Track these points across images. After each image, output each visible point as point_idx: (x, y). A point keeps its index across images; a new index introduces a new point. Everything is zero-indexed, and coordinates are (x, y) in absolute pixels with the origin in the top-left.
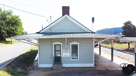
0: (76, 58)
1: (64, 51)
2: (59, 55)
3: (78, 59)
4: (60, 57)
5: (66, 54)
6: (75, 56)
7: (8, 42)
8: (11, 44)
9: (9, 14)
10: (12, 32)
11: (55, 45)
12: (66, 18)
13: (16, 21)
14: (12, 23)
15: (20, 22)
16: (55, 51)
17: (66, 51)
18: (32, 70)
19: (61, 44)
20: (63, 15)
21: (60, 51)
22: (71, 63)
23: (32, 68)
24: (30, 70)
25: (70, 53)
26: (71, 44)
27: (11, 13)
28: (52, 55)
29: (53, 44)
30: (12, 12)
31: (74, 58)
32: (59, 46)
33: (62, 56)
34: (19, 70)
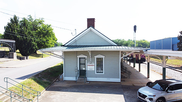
0: (101, 72)
1: (89, 65)
2: (84, 69)
3: (103, 74)
4: (85, 71)
5: (91, 67)
6: (100, 70)
7: (38, 56)
8: (42, 57)
9: (40, 23)
10: (43, 44)
11: (80, 58)
12: (91, 30)
13: (48, 31)
14: (43, 33)
15: (52, 32)
16: (80, 64)
17: (91, 65)
18: (57, 82)
19: (86, 57)
20: (88, 28)
21: (85, 64)
22: (96, 77)
23: (57, 80)
24: (55, 82)
25: (95, 67)
26: (96, 57)
27: (43, 22)
28: (77, 68)
29: (78, 56)
30: (43, 20)
31: (99, 72)
32: (84, 59)
33: (87, 69)
34: (45, 80)
